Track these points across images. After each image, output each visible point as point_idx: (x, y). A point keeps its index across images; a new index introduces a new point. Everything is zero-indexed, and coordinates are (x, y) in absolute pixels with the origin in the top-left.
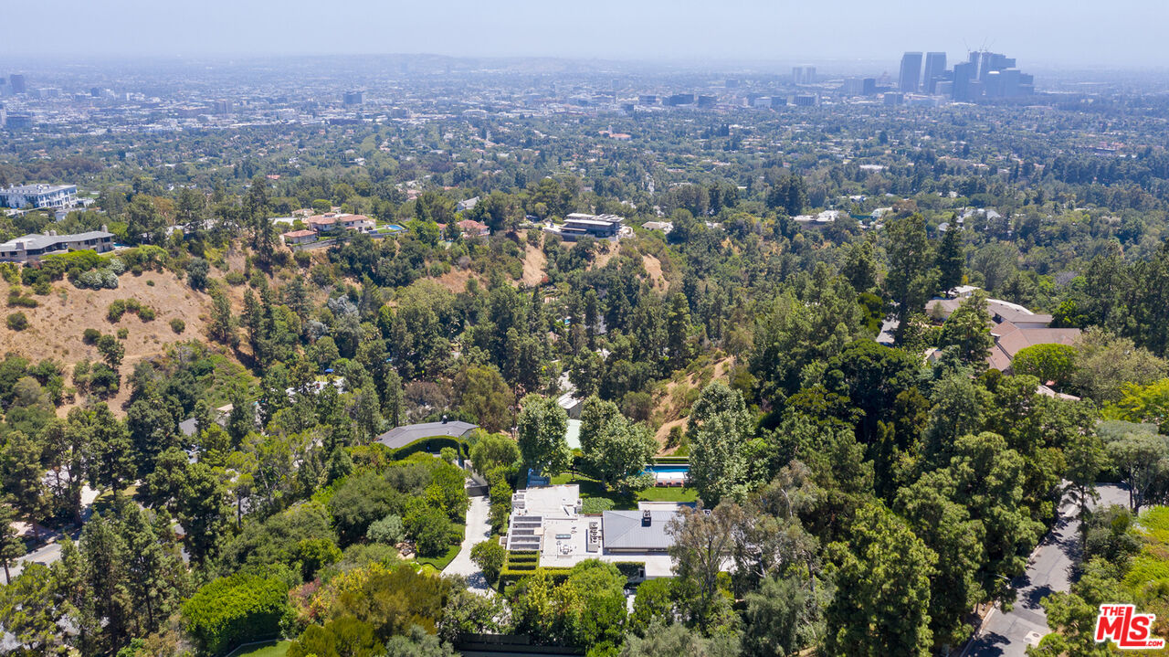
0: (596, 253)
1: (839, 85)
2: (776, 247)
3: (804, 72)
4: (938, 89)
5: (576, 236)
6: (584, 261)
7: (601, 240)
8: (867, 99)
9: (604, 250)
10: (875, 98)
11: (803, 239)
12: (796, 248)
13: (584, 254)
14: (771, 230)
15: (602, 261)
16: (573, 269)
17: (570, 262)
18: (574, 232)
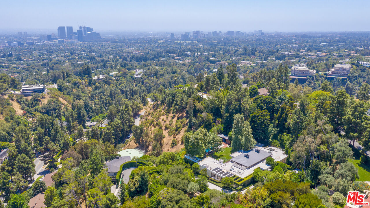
0: (41, 99)
1: (38, 38)
2: (90, 89)
3: (23, 33)
4: (73, 38)
5: (31, 94)
6: (38, 102)
7: (41, 94)
8: (51, 42)
9: (43, 97)
10: (53, 42)
11: (99, 85)
12: (97, 88)
13: (36, 100)
14: (87, 83)
15: (45, 101)
16: (34, 106)
17: (33, 103)
18: (28, 93)
